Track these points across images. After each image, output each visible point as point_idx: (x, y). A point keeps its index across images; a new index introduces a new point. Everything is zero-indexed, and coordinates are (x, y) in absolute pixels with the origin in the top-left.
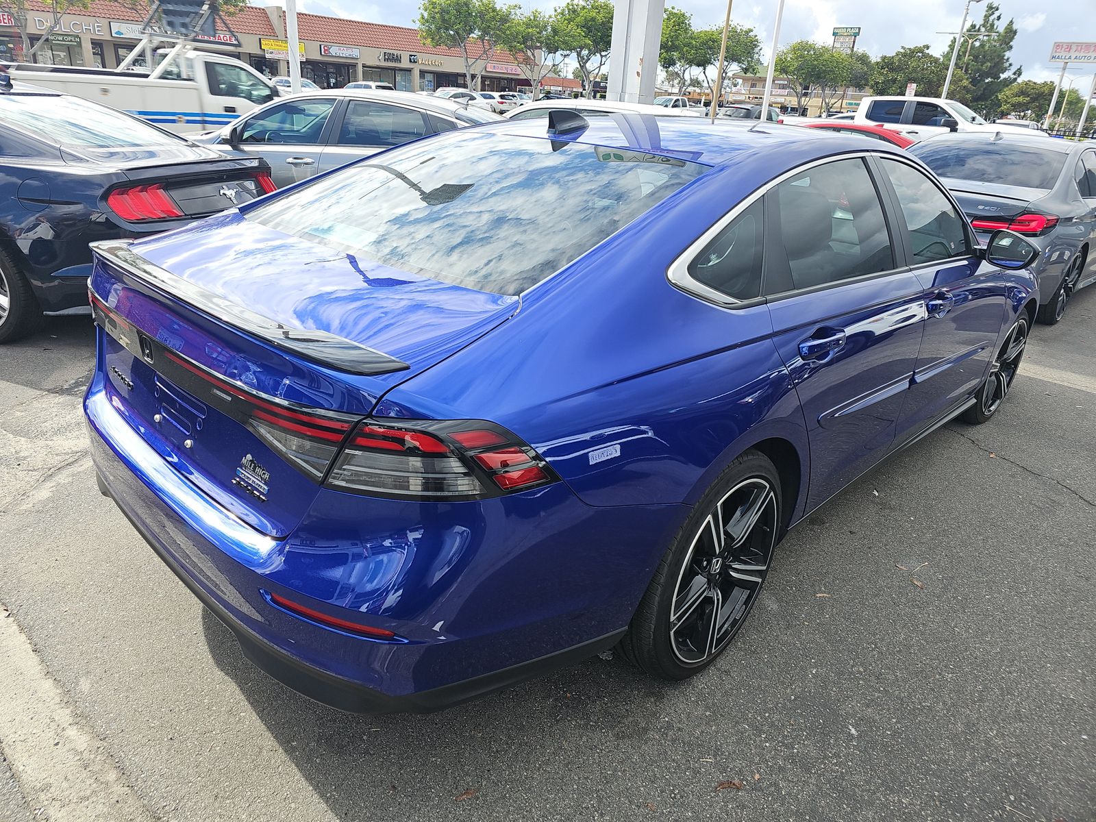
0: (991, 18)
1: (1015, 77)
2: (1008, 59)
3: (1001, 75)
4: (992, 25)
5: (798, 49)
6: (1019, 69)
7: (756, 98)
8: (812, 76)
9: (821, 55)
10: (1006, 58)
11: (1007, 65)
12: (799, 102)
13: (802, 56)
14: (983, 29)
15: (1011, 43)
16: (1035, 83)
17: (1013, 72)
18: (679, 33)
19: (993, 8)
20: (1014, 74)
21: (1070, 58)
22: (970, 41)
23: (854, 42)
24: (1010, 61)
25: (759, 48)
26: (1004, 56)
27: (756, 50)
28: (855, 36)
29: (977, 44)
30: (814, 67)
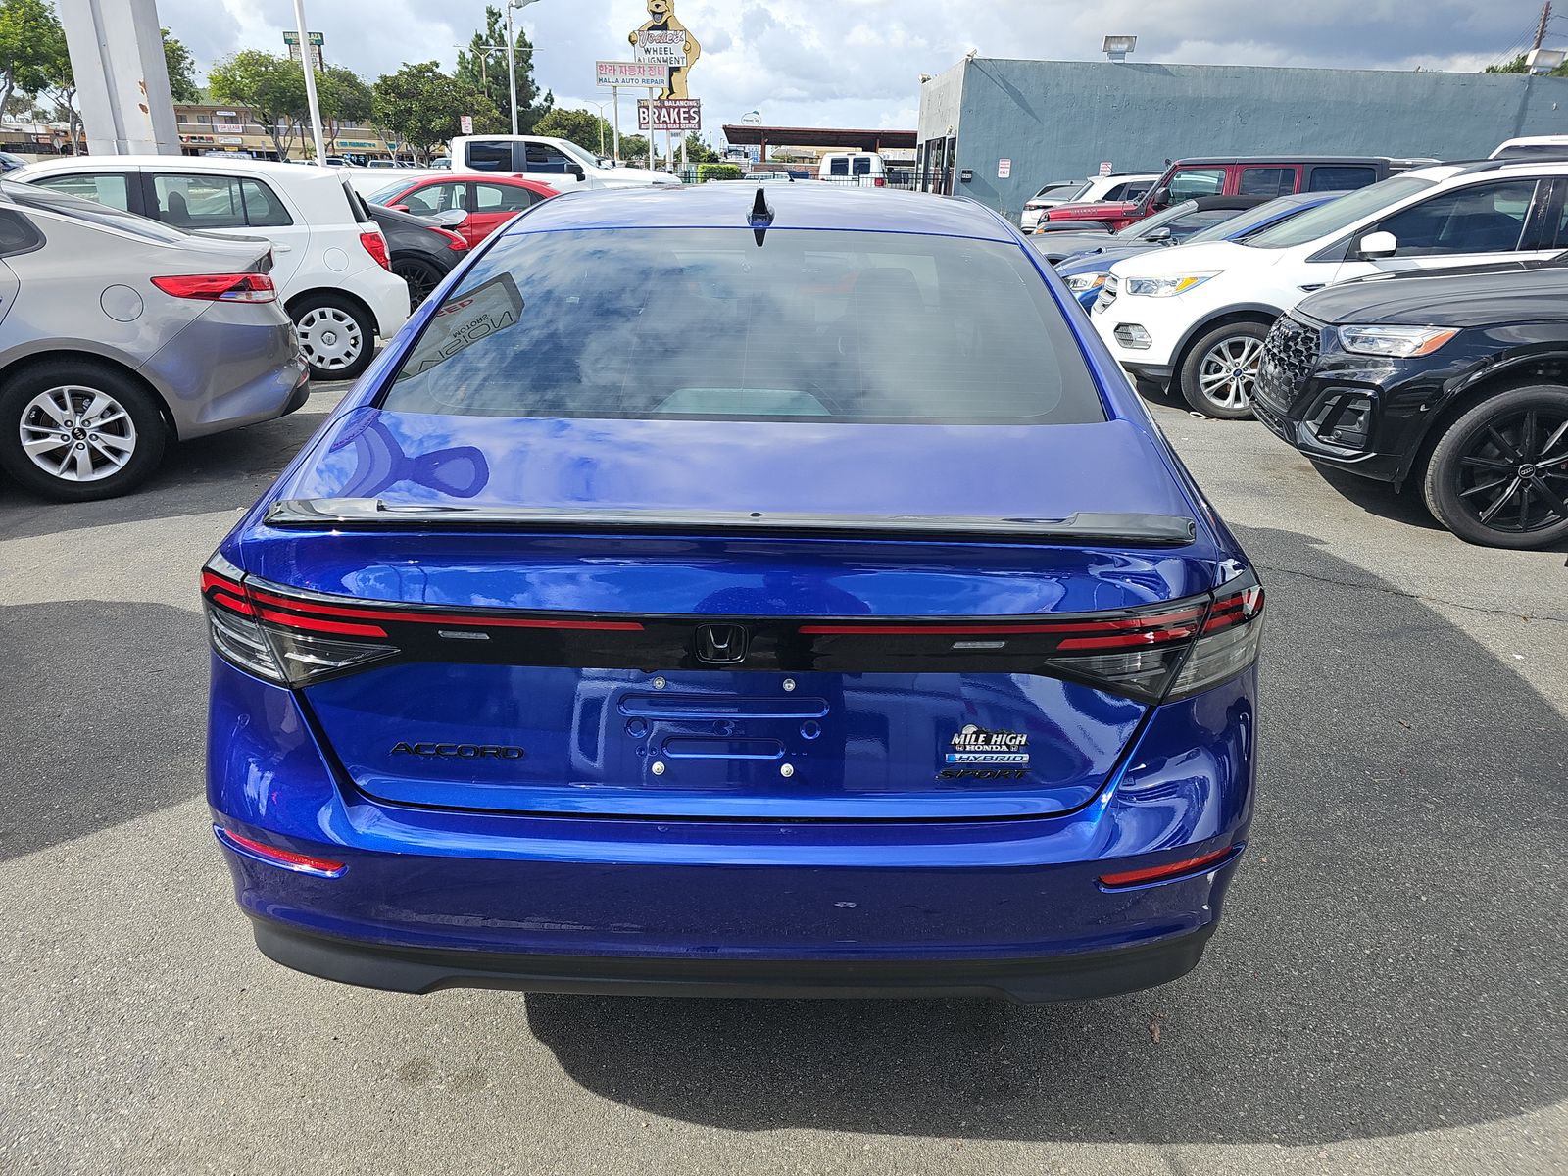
0: (497, 27)
1: (548, 104)
2: (533, 81)
3: (531, 101)
4: (501, 36)
5: (249, 64)
6: (550, 94)
7: (195, 138)
8: (283, 103)
9: (288, 73)
10: (530, 80)
11: (534, 89)
12: (277, 144)
13: (258, 74)
14: (492, 42)
15: (530, 61)
16: (567, 112)
17: (544, 97)
18: (41, 34)
19: (495, 14)
20: (546, 100)
21: (617, 81)
22: (482, 57)
23: (320, 54)
24: (537, 84)
25: (189, 61)
26: (527, 77)
27: (185, 63)
28: (319, 46)
29: (491, 61)
30: (283, 91)
